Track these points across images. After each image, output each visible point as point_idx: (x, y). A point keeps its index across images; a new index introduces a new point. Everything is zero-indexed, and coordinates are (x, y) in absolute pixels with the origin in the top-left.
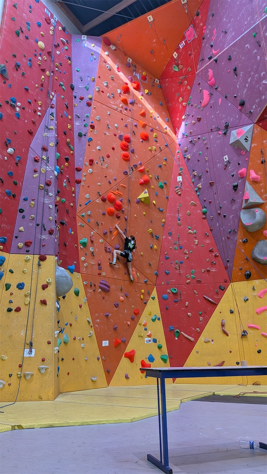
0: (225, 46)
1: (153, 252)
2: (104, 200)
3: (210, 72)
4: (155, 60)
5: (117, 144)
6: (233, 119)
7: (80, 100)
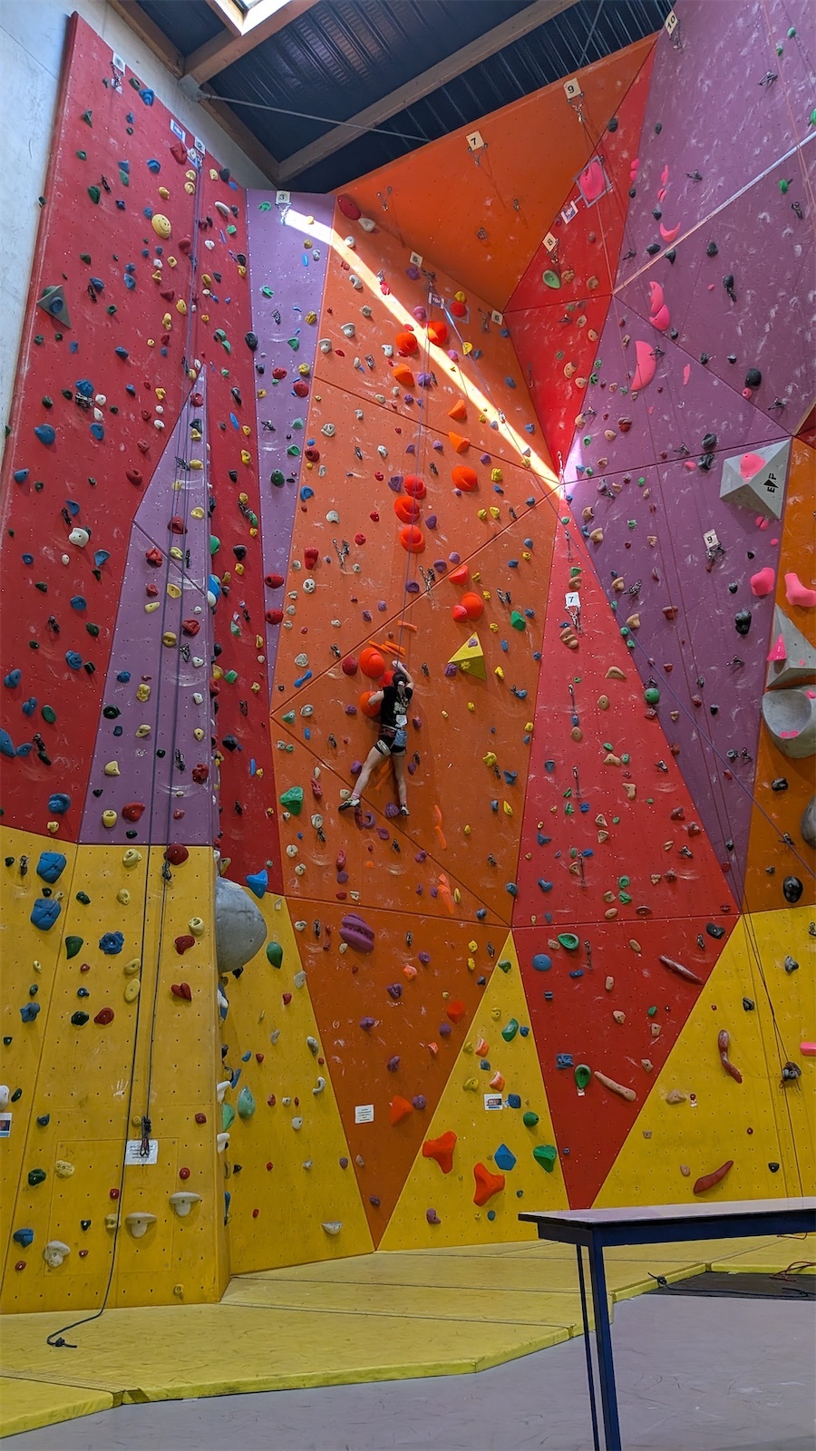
0: (698, 216)
1: (501, 822)
2: (350, 670)
3: (656, 291)
4: (489, 257)
5: (386, 502)
6: (728, 426)
7: (274, 380)
